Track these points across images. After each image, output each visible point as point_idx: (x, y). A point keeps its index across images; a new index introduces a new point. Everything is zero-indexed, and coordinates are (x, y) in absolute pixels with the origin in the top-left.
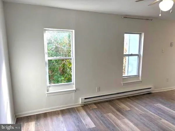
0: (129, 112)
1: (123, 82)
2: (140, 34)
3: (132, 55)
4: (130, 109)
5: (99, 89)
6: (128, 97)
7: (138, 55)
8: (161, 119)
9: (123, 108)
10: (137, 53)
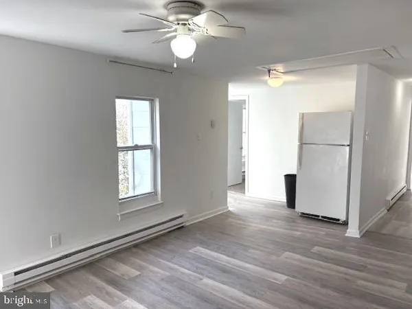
0: (137, 280)
1: (120, 212)
2: (152, 101)
3: (136, 148)
4: (138, 273)
5: (58, 241)
6: (136, 246)
7: (151, 147)
8: (201, 279)
9: (123, 275)
10: (149, 142)
